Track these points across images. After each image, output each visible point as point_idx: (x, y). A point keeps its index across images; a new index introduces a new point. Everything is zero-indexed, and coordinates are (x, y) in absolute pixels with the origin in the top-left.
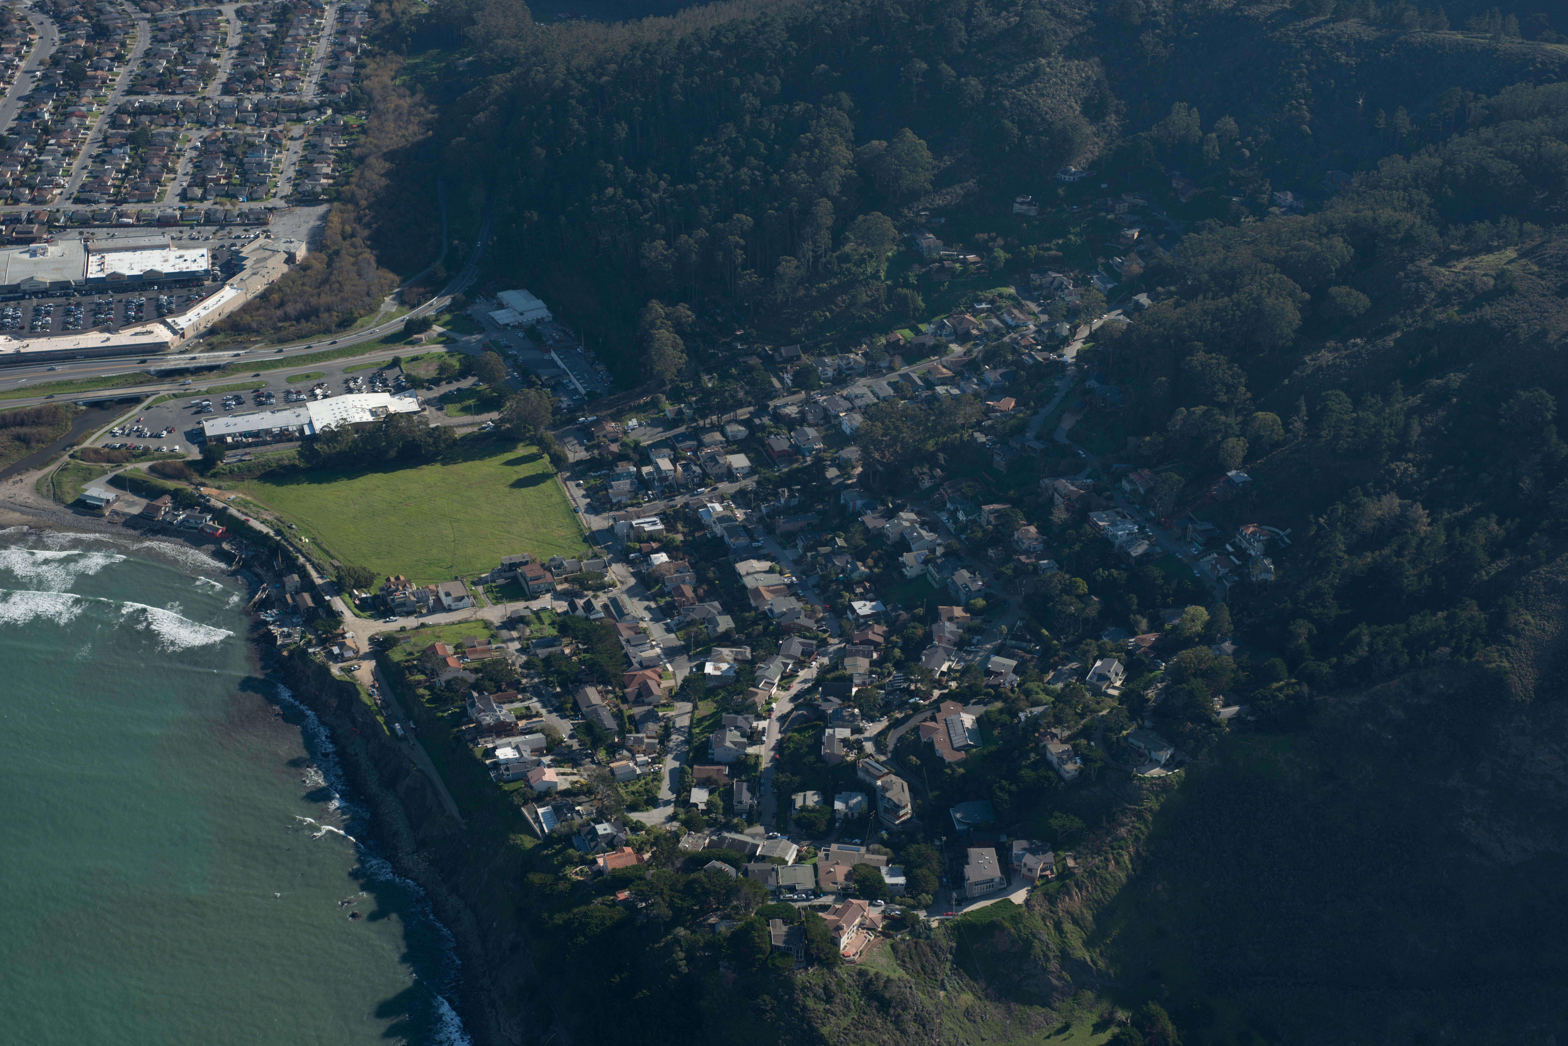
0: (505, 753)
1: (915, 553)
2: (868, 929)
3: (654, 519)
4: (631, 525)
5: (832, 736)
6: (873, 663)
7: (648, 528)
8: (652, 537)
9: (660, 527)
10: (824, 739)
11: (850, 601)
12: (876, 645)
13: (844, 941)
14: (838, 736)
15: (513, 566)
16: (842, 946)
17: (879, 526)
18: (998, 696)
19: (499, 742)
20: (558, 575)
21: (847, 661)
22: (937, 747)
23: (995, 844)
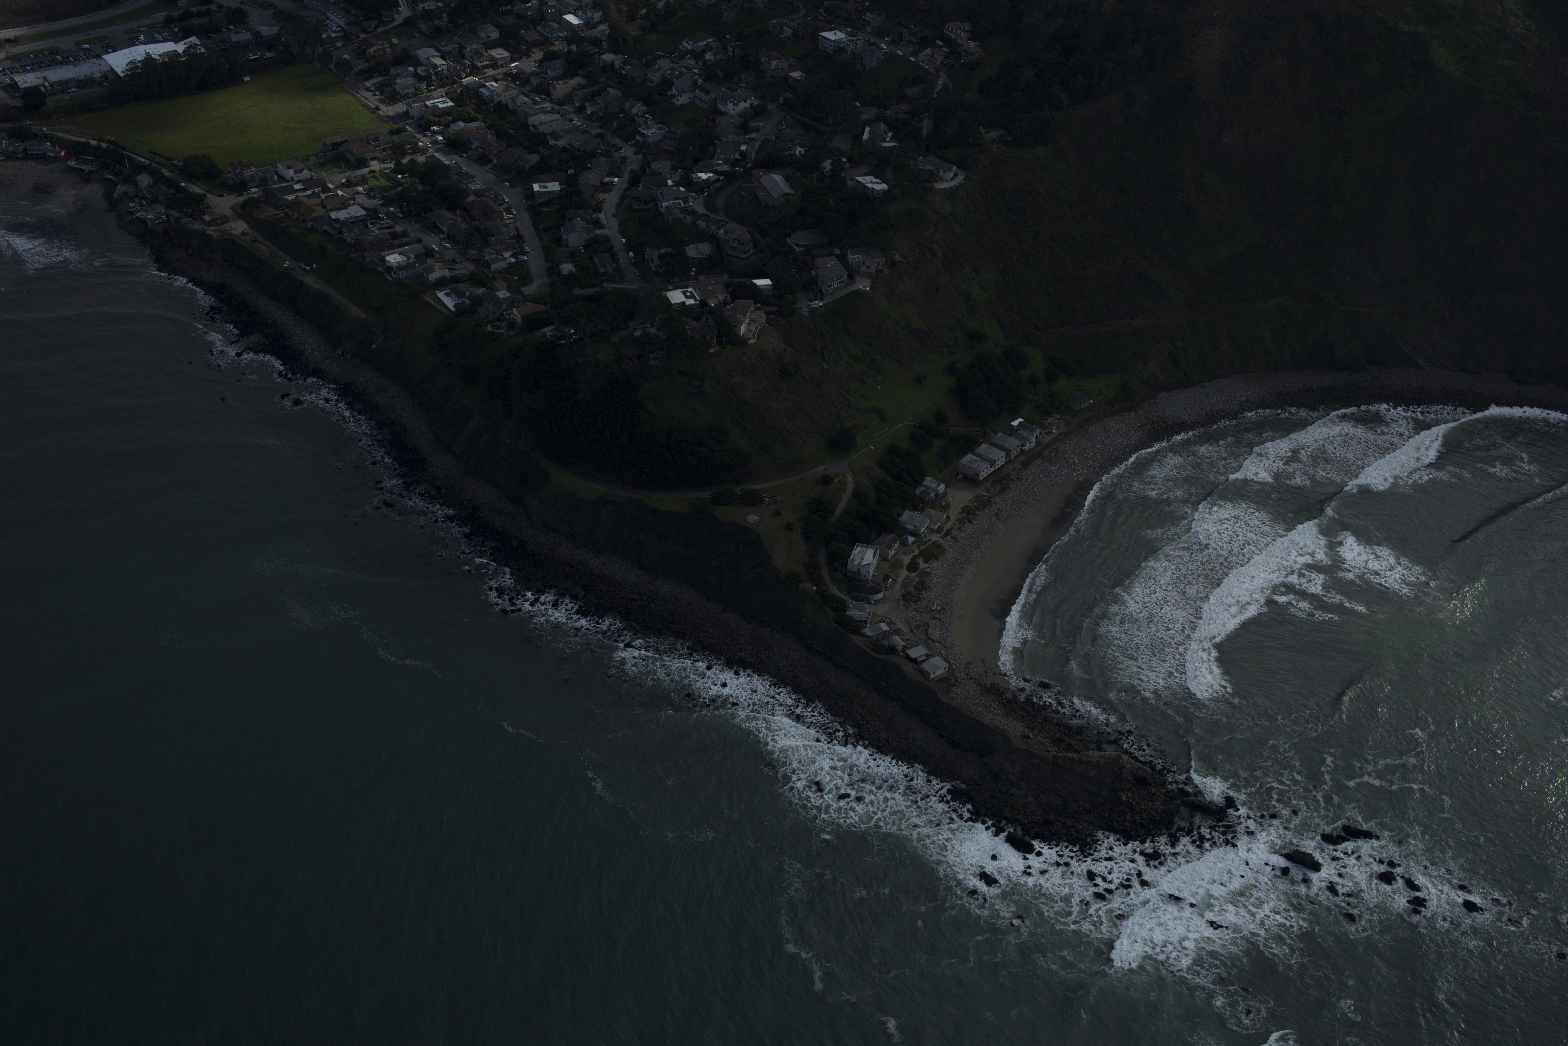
0: (393, 259)
3: (444, 99)
4: (426, 106)
7: (441, 106)
8: (448, 112)
9: (451, 104)
10: (663, 210)
12: (671, 153)
13: (742, 329)
14: (673, 206)
15: (336, 146)
16: (742, 334)
18: (793, 162)
19: (382, 254)
20: (376, 147)
21: (653, 165)
22: (759, 199)
23: (832, 254)
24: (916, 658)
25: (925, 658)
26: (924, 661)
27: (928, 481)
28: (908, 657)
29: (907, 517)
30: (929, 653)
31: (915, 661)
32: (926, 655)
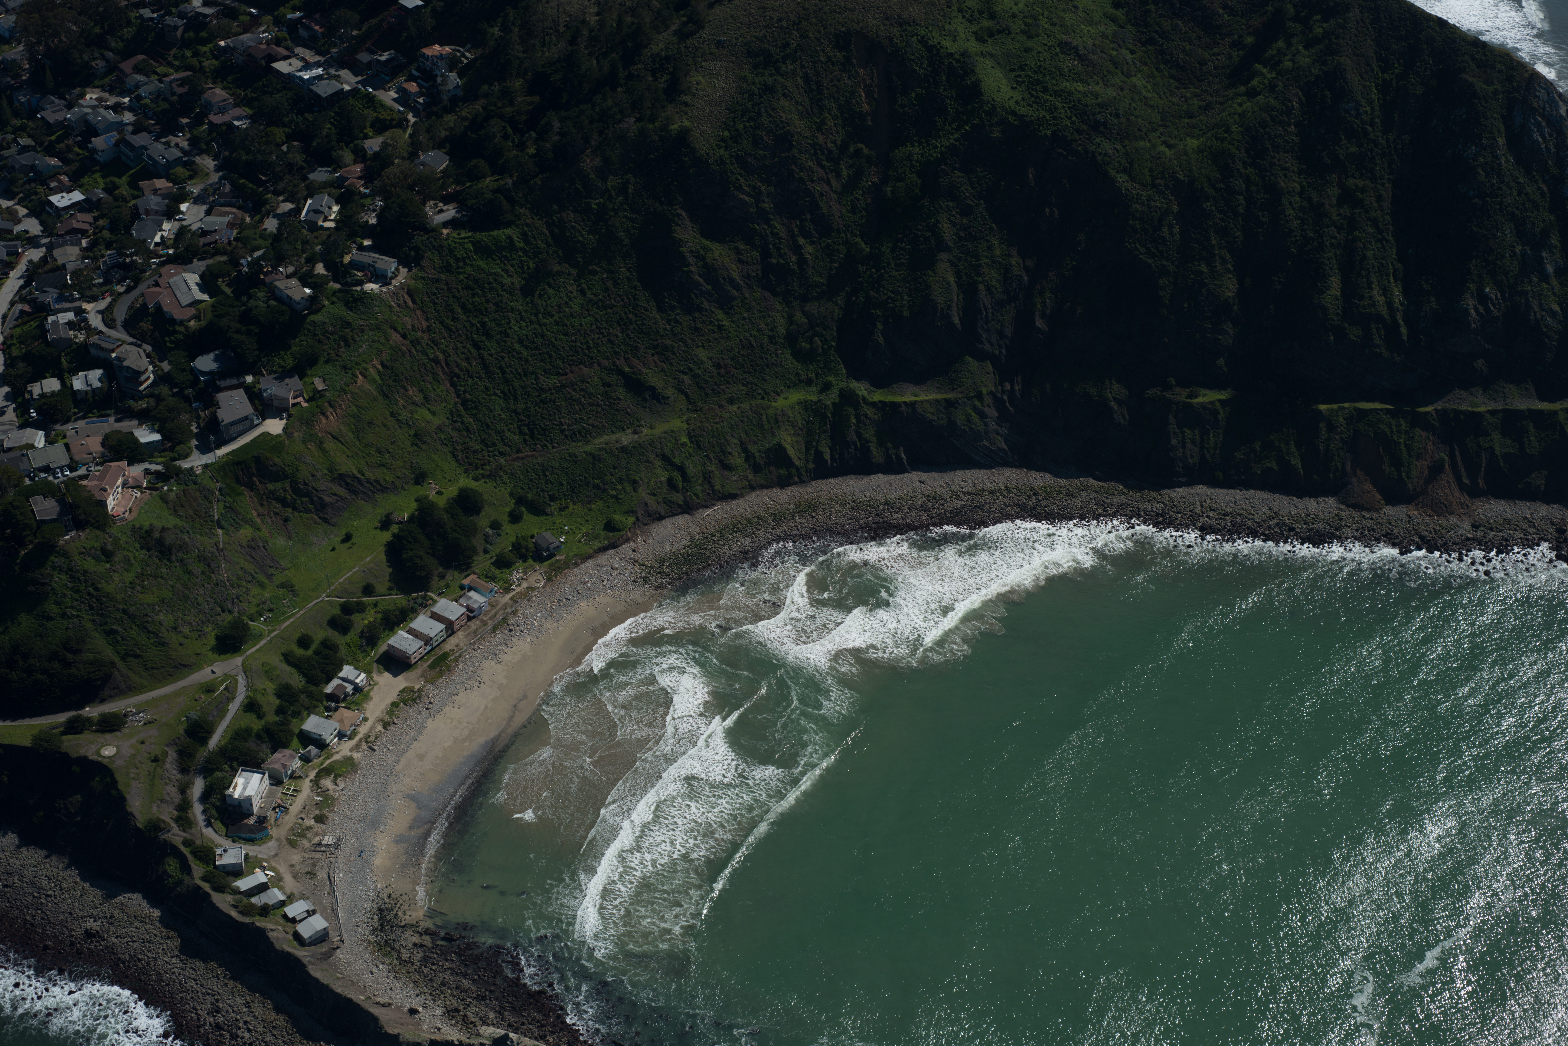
1: (103, 137)
2: (133, 487)
5: (56, 323)
6: (83, 250)
10: (48, 327)
11: (46, 196)
12: (84, 233)
13: (111, 503)
14: (61, 321)
16: (110, 508)
17: (61, 119)
18: (217, 252)
21: (56, 253)
22: (165, 309)
23: (243, 385)
24: (294, 918)
25: (305, 915)
26: (301, 921)
27: (347, 671)
28: (285, 916)
29: (313, 724)
30: (312, 908)
31: (294, 921)
32: (307, 911)
